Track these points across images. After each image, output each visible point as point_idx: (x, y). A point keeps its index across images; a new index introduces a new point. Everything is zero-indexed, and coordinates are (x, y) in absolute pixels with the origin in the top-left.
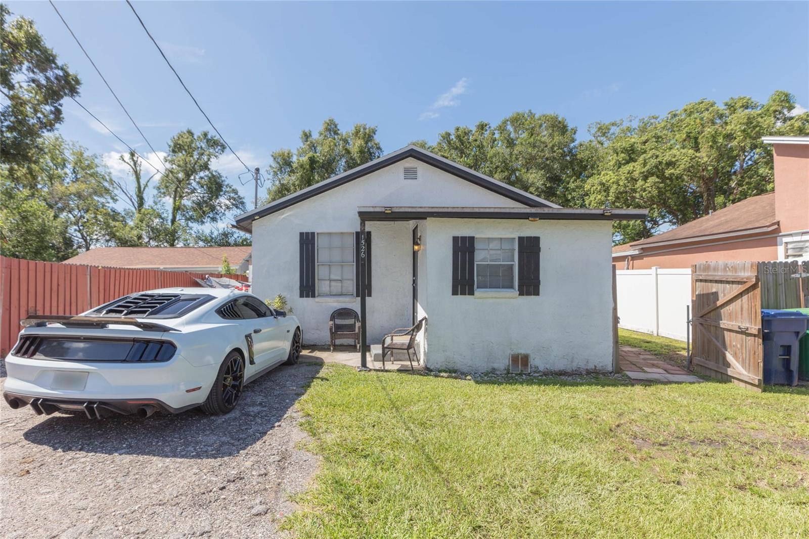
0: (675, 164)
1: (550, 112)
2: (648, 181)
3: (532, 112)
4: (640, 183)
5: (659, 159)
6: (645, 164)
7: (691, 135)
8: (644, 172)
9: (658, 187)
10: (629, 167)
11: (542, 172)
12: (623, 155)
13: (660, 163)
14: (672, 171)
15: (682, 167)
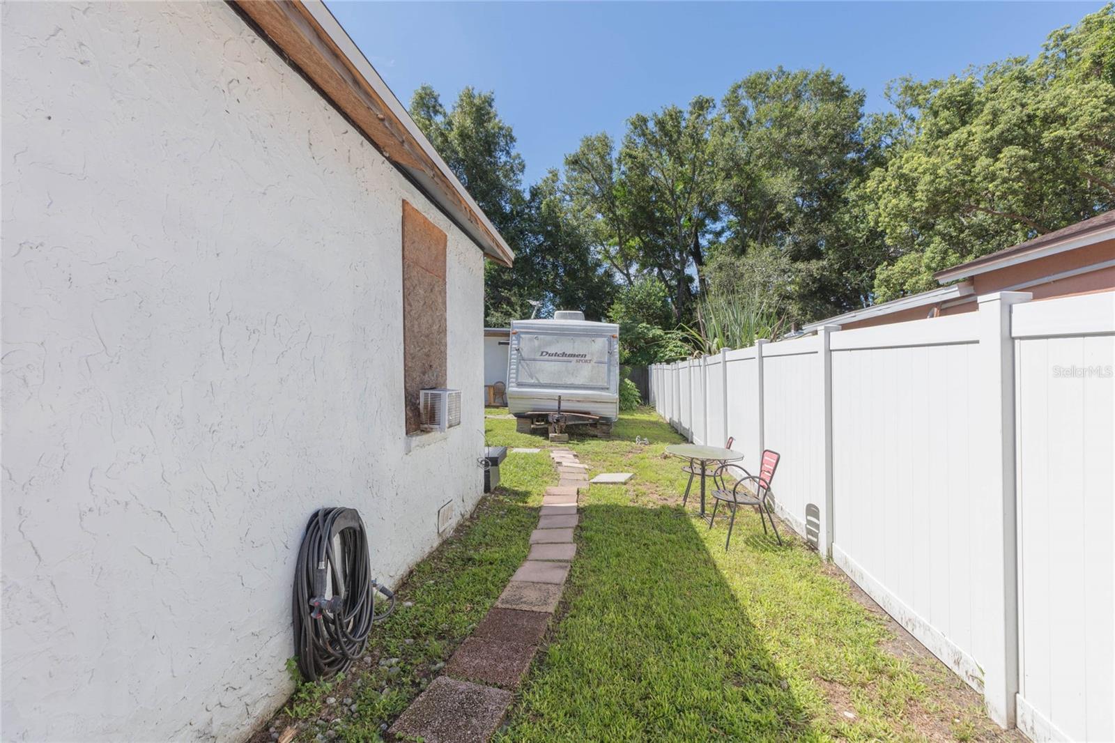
0: (1065, 119)
1: (815, 68)
2: (1001, 156)
3: (784, 69)
4: (983, 162)
5: (1029, 110)
6: (993, 123)
7: (1104, 59)
8: (992, 139)
9: (1025, 171)
10: (961, 134)
11: (796, 171)
12: (946, 113)
13: (1031, 118)
14: (1061, 132)
15: (1086, 119)
